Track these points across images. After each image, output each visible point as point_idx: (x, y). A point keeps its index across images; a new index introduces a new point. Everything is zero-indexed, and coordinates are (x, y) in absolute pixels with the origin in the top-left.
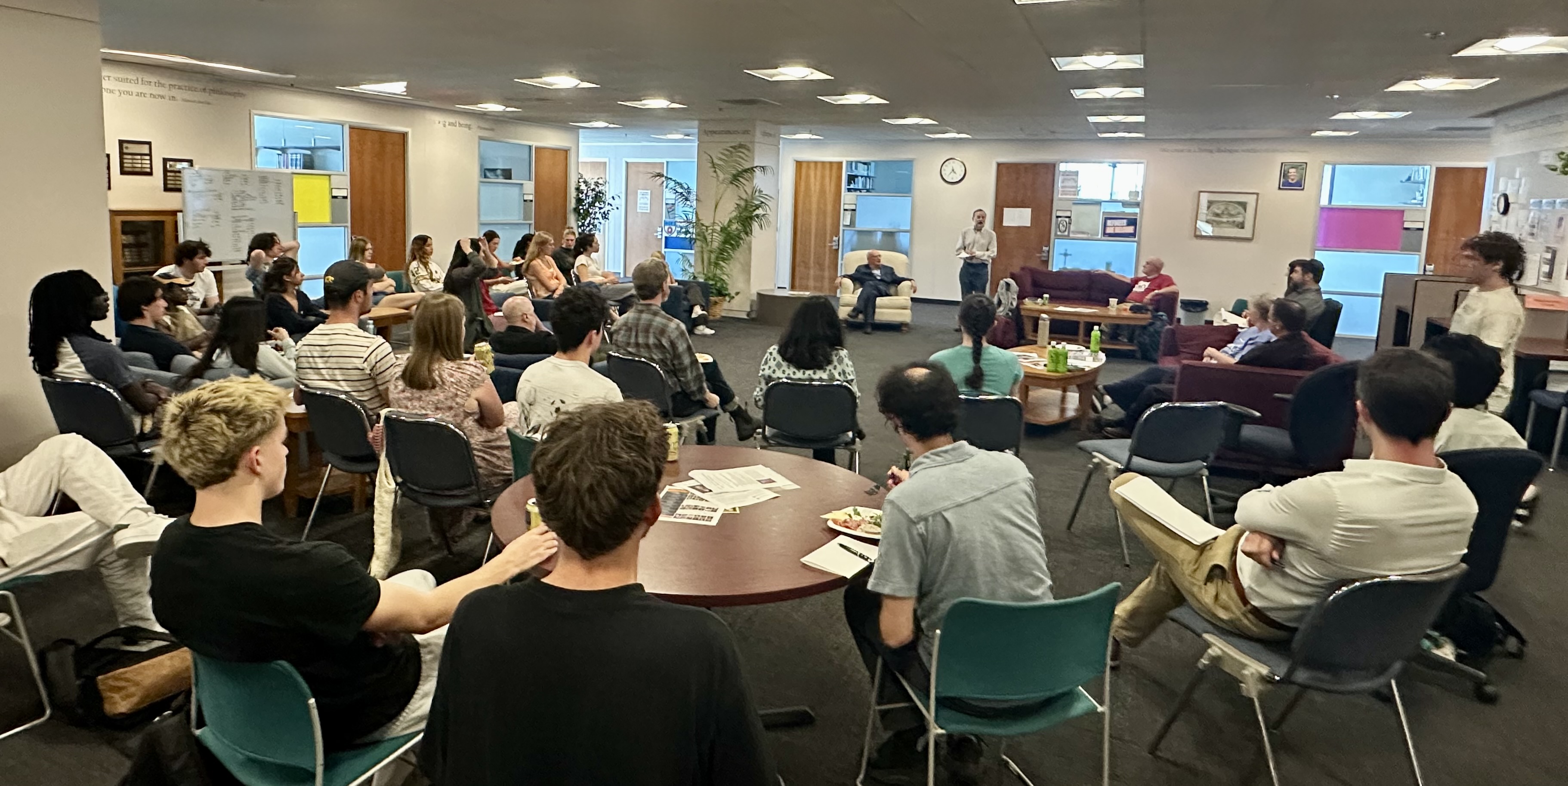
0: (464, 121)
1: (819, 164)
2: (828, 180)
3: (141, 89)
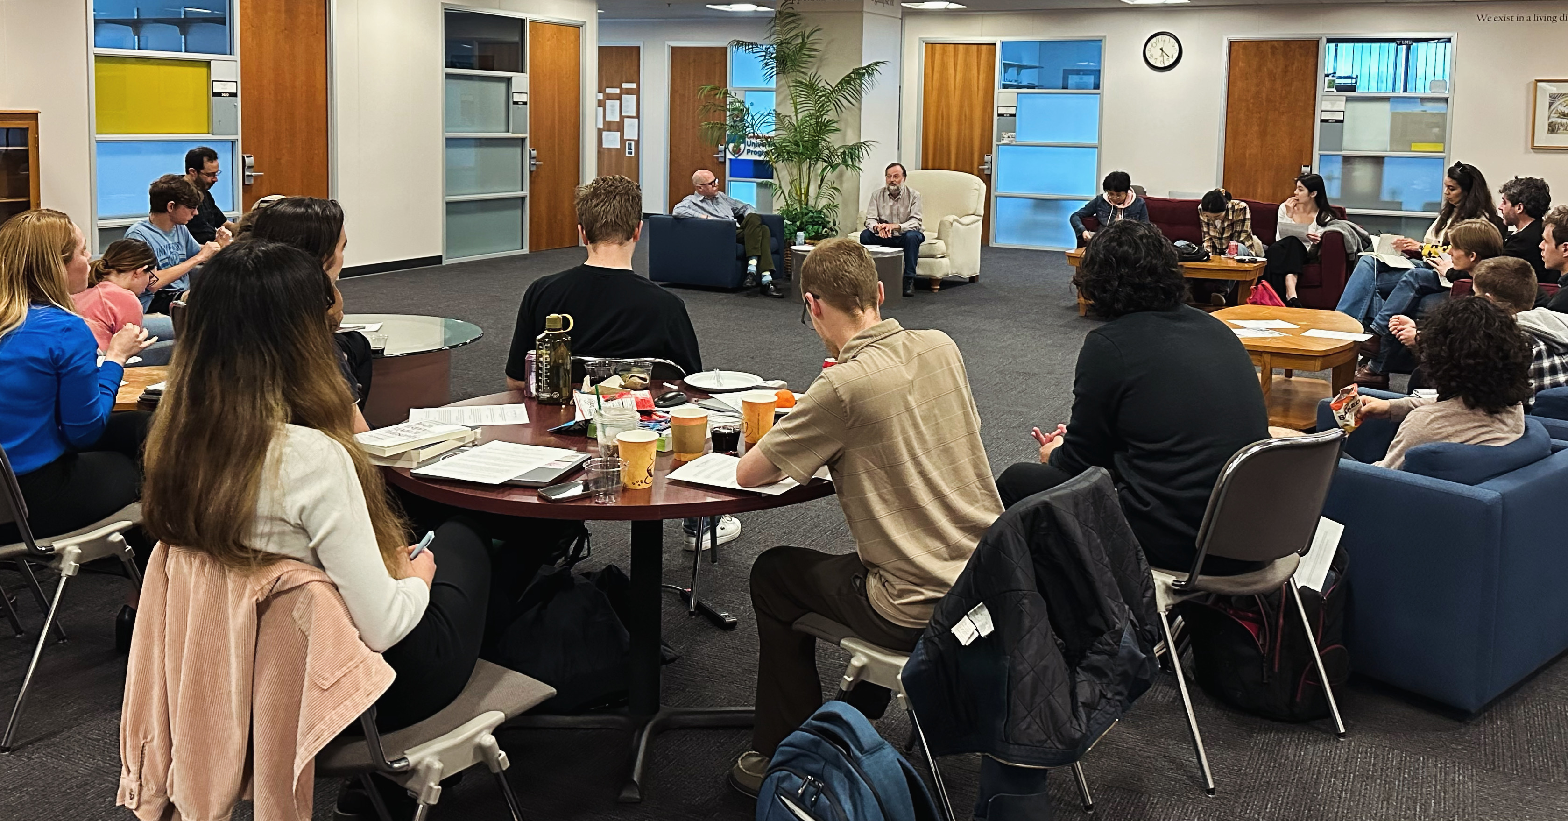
1: (961, 46)
2: (975, 71)
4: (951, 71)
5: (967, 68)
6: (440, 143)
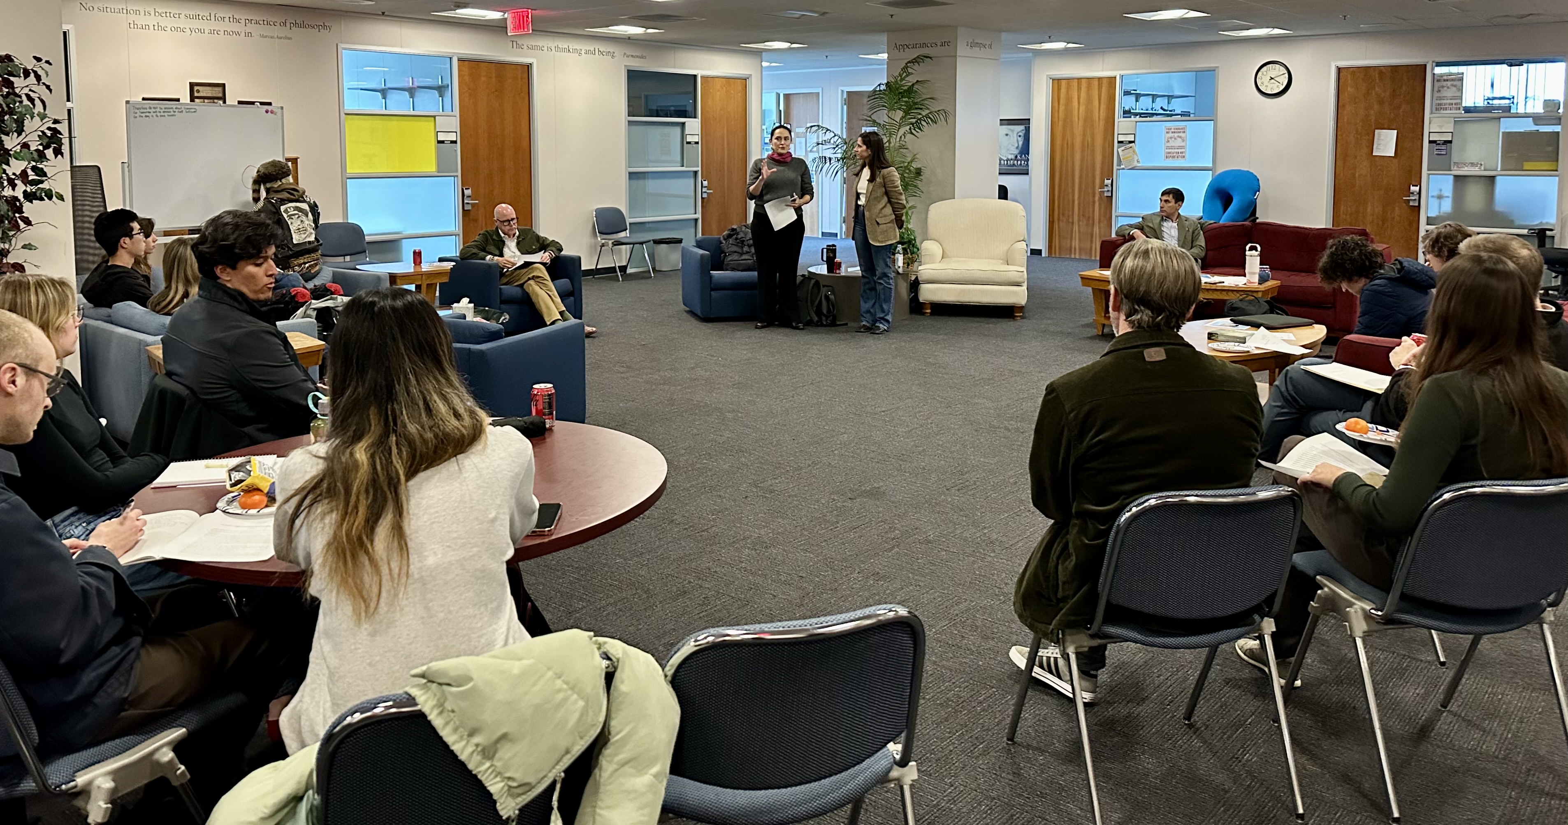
0: (603, 47)
1: (1083, 81)
2: (1096, 103)
3: (213, 25)
4: (1075, 103)
5: (1089, 100)
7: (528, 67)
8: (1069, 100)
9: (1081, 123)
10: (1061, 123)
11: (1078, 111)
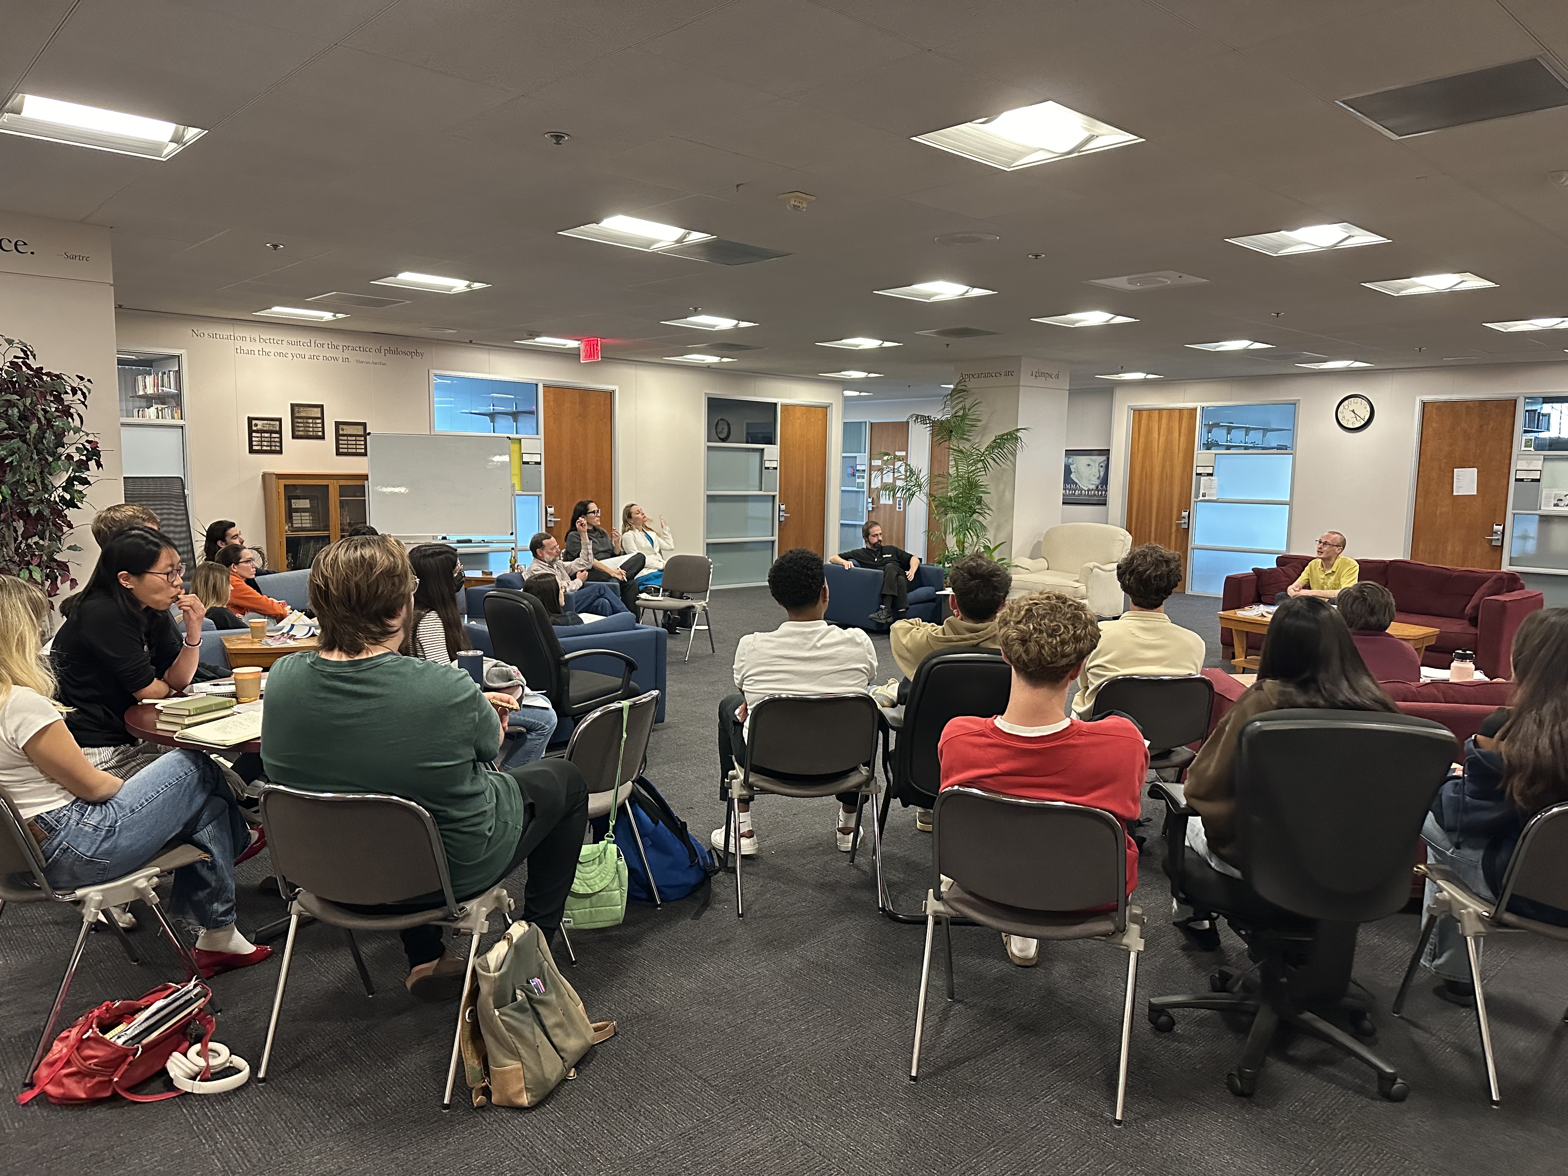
1: (1164, 413)
2: (1176, 434)
3: (314, 351)
4: (1156, 435)
5: (1169, 430)
6: (703, 499)
7: (611, 394)
8: (1149, 431)
9: (1161, 454)
10: (1140, 454)
11: (1158, 441)
